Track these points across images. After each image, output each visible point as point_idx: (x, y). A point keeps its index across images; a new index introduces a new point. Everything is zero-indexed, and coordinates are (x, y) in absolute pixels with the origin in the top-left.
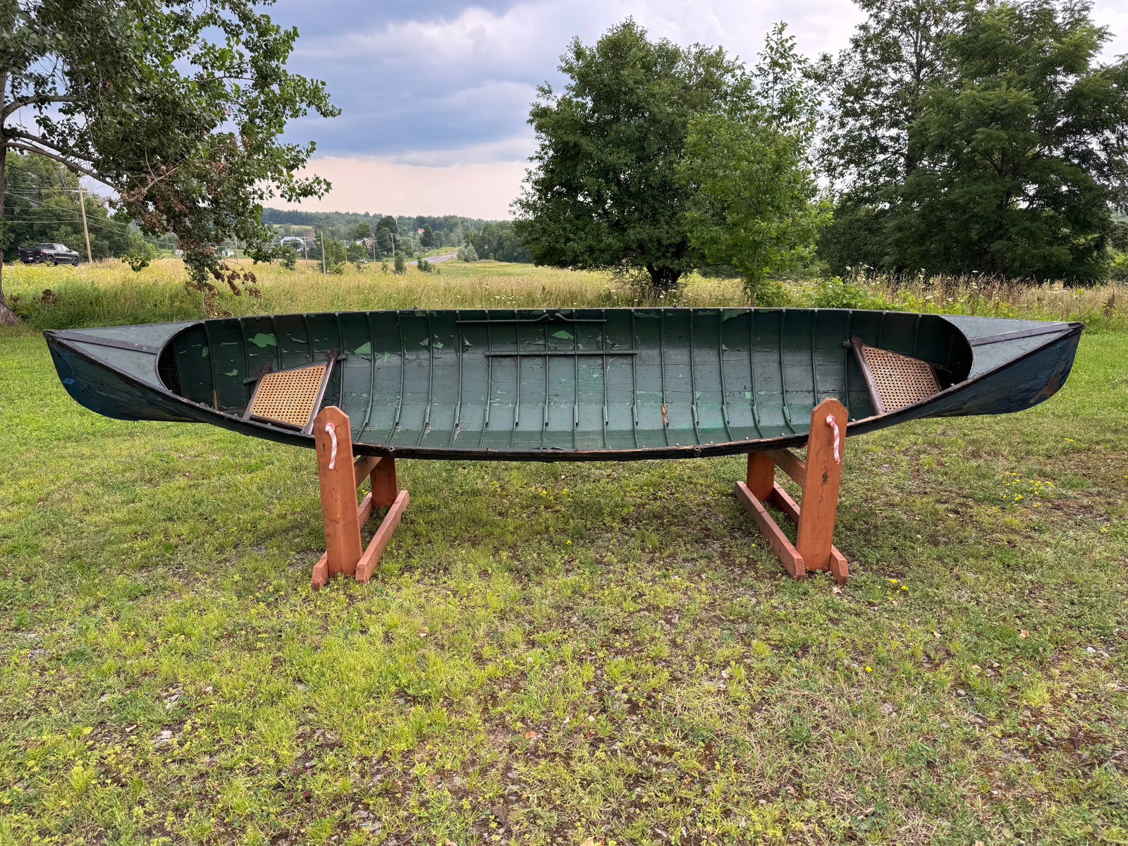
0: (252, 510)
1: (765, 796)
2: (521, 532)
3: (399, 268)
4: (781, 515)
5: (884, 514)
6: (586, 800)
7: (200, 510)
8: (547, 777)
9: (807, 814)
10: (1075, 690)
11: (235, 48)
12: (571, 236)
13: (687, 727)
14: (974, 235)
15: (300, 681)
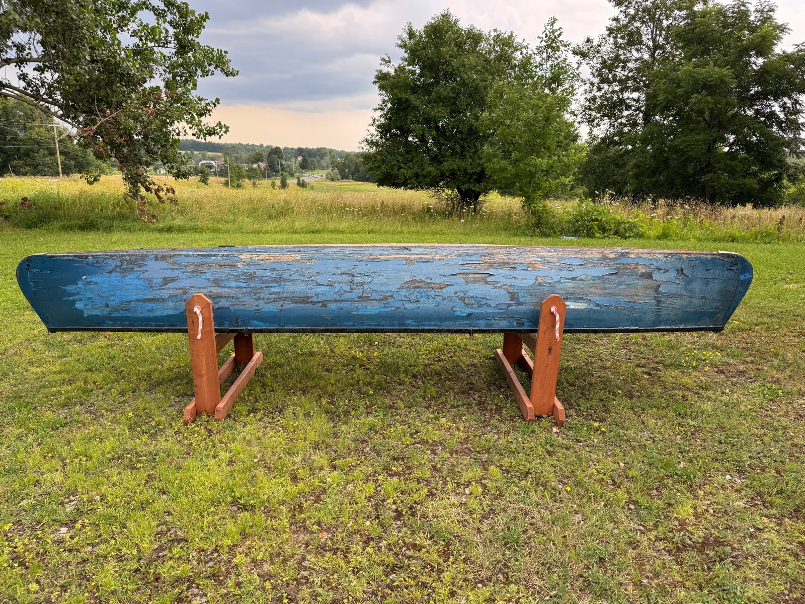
0: (150, 364)
1: (482, 582)
2: (339, 385)
3: (284, 185)
4: (524, 374)
5: (598, 374)
6: (355, 583)
7: (113, 364)
8: (329, 566)
9: (509, 595)
10: (712, 507)
11: (163, 25)
12: (403, 165)
13: (434, 530)
14: (690, 170)
15: (164, 493)
